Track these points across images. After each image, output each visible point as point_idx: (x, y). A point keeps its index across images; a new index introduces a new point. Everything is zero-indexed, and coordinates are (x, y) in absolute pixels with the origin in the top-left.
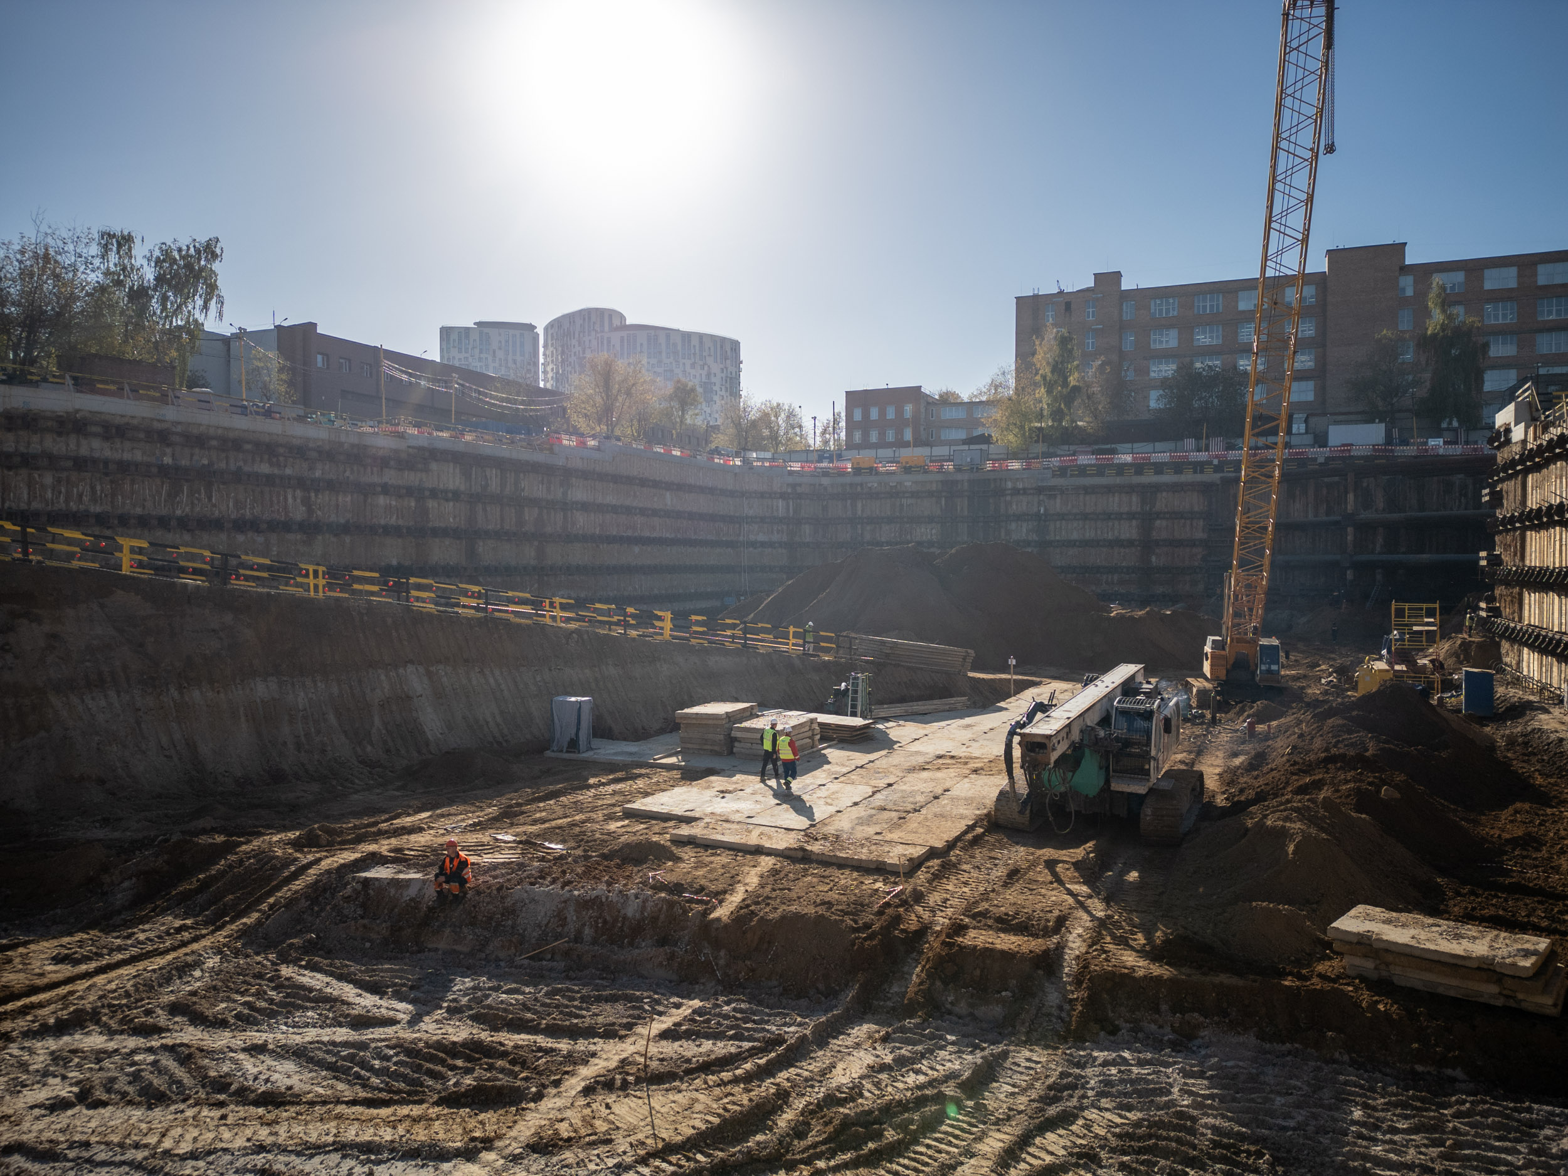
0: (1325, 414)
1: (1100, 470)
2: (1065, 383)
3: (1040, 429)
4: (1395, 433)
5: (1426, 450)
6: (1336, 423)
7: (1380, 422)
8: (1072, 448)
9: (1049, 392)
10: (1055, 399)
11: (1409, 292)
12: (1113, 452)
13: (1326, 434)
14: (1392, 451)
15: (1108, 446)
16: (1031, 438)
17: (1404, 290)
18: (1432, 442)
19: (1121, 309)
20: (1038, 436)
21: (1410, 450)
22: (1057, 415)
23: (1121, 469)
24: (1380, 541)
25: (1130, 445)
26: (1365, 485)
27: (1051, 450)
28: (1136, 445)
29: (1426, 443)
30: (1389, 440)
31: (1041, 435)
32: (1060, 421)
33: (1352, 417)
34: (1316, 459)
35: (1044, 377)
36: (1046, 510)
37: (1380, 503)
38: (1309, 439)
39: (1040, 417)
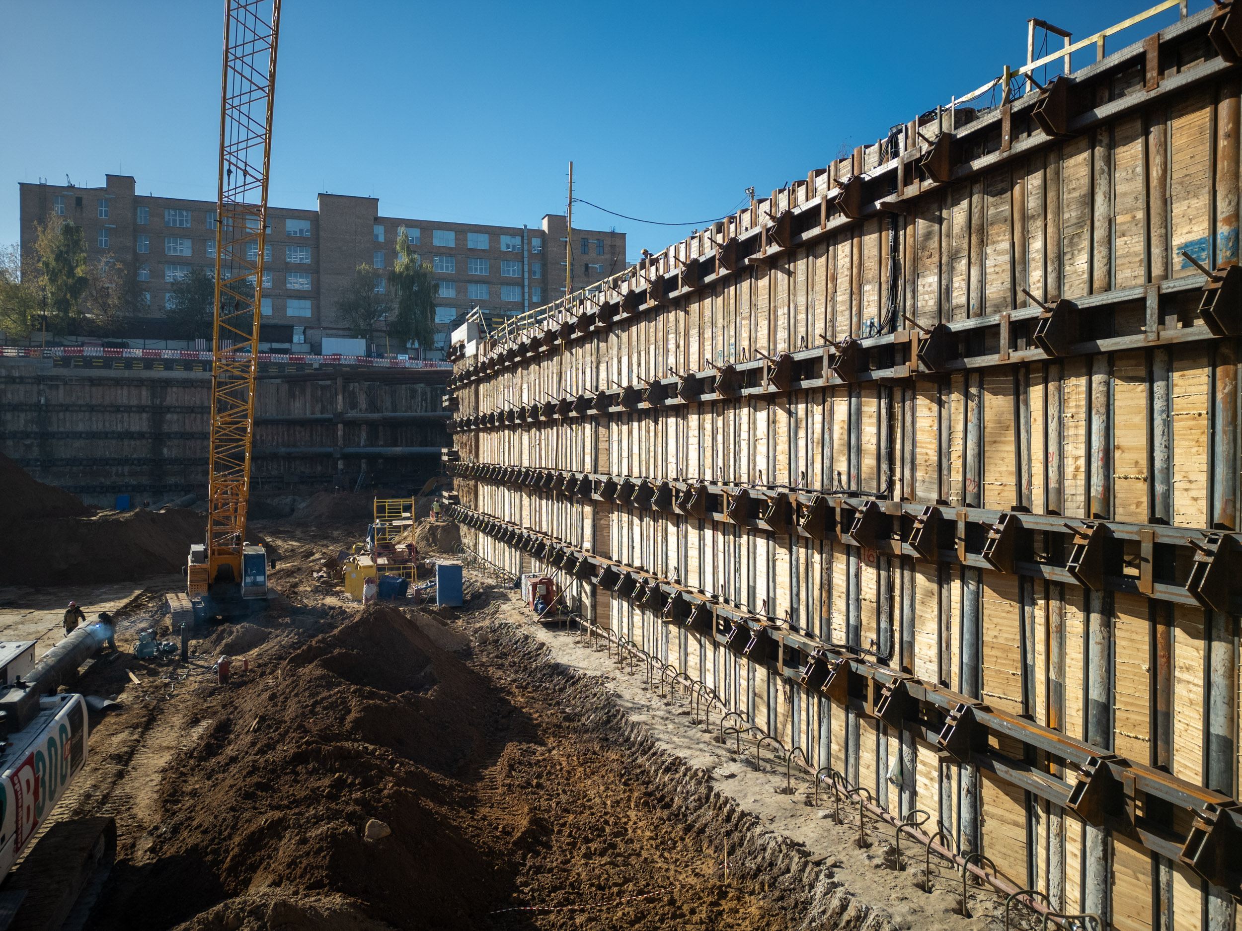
0: (319, 328)
1: (107, 363)
2: (71, 273)
3: (44, 317)
4: (373, 347)
5: (397, 363)
6: (328, 336)
7: (362, 338)
8: (80, 339)
9: (52, 280)
10: (59, 289)
11: (381, 239)
12: (124, 346)
13: (320, 345)
14: (371, 362)
15: (120, 340)
16: (33, 325)
17: (377, 236)
18: (401, 357)
19: (135, 214)
20: (41, 324)
21: (384, 363)
22: (62, 304)
23: (129, 363)
24: (364, 435)
25: (142, 341)
26: (351, 389)
27: (57, 340)
28: (147, 341)
29: (396, 358)
30: (369, 354)
31: (45, 324)
32: (66, 311)
33: (341, 332)
34: (312, 364)
35: (47, 265)
36: (47, 400)
37: (363, 403)
38: (306, 348)
39: (43, 304)
